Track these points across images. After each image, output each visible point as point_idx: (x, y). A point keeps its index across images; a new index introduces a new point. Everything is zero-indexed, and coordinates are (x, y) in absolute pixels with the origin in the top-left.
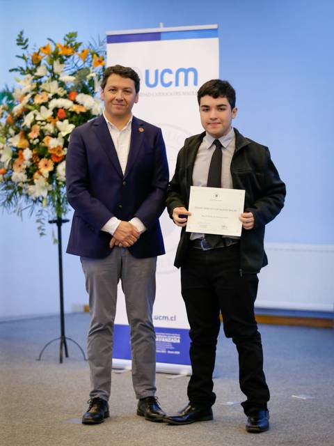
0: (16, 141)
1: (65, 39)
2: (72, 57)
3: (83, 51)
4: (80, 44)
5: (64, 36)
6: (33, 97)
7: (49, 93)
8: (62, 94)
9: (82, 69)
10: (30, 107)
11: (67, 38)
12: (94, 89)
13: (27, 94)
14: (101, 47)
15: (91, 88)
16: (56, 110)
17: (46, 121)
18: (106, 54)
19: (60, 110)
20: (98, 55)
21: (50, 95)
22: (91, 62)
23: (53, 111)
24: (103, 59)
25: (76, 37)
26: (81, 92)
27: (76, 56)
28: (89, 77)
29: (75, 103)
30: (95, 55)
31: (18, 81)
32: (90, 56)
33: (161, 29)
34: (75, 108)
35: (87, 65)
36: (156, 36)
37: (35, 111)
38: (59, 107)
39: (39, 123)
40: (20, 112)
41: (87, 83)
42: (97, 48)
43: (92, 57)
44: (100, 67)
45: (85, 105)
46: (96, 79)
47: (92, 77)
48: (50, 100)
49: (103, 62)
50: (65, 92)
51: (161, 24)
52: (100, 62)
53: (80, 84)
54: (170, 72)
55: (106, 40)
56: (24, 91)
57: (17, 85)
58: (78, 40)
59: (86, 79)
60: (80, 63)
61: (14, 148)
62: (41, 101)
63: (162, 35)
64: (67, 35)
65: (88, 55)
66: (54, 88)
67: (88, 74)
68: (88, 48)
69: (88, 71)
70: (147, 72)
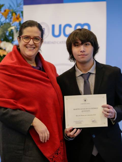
3: (5, 11)
4: (3, 5)
9: (5, 23)
12: (13, 38)
14: (18, 8)
15: (11, 38)
18: (22, 12)
20: (16, 14)
22: (11, 18)
24: (20, 17)
26: (4, 40)
28: (9, 30)
30: (14, 14)
32: (10, 15)
35: (7, 21)
41: (7, 34)
42: (15, 8)
43: (12, 15)
44: (17, 22)
45: (7, 50)
46: (14, 31)
47: (12, 30)
49: (20, 19)
52: (18, 19)
53: (3, 35)
54: (70, 26)
55: (22, 3)
59: (7, 30)
60: (3, 20)
65: (8, 14)
67: (9, 27)
68: (9, 9)
69: (9, 25)
70: (53, 26)
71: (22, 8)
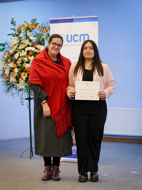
0: (12, 65)
1: (31, 22)
2: (34, 29)
3: (39, 27)
4: (38, 24)
5: (31, 20)
6: (18, 46)
7: (25, 44)
8: (31, 45)
9: (39, 34)
10: (17, 51)
11: (32, 21)
13: (15, 45)
14: (47, 25)
15: (43, 42)
16: (28, 52)
17: (24, 56)
18: (49, 27)
19: (30, 52)
20: (46, 28)
21: (26, 45)
22: (43, 31)
23: (27, 52)
24: (48, 30)
25: (36, 21)
26: (38, 44)
27: (36, 29)
29: (36, 49)
30: (45, 29)
31: (12, 39)
32: (42, 29)
33: (73, 17)
34: (36, 51)
35: (41, 32)
36: (71, 21)
37: (20, 52)
38: (30, 50)
39: (21, 57)
40: (13, 53)
41: (41, 40)
42: (45, 25)
44: (47, 33)
45: (41, 50)
46: (45, 39)
47: (43, 38)
48: (25, 47)
50: (32, 44)
51: (73, 15)
52: (47, 31)
53: (39, 41)
54: (77, 35)
55: (49, 22)
56: (14, 43)
57: (11, 41)
58: (37, 22)
59: (41, 38)
60: (38, 32)
61: (10, 68)
62: (22, 48)
63: (74, 20)
64: (32, 20)
66: (27, 42)
67: (42, 37)
68: (42, 25)
69: (42, 35)
70: (67, 36)
71: (49, 25)
